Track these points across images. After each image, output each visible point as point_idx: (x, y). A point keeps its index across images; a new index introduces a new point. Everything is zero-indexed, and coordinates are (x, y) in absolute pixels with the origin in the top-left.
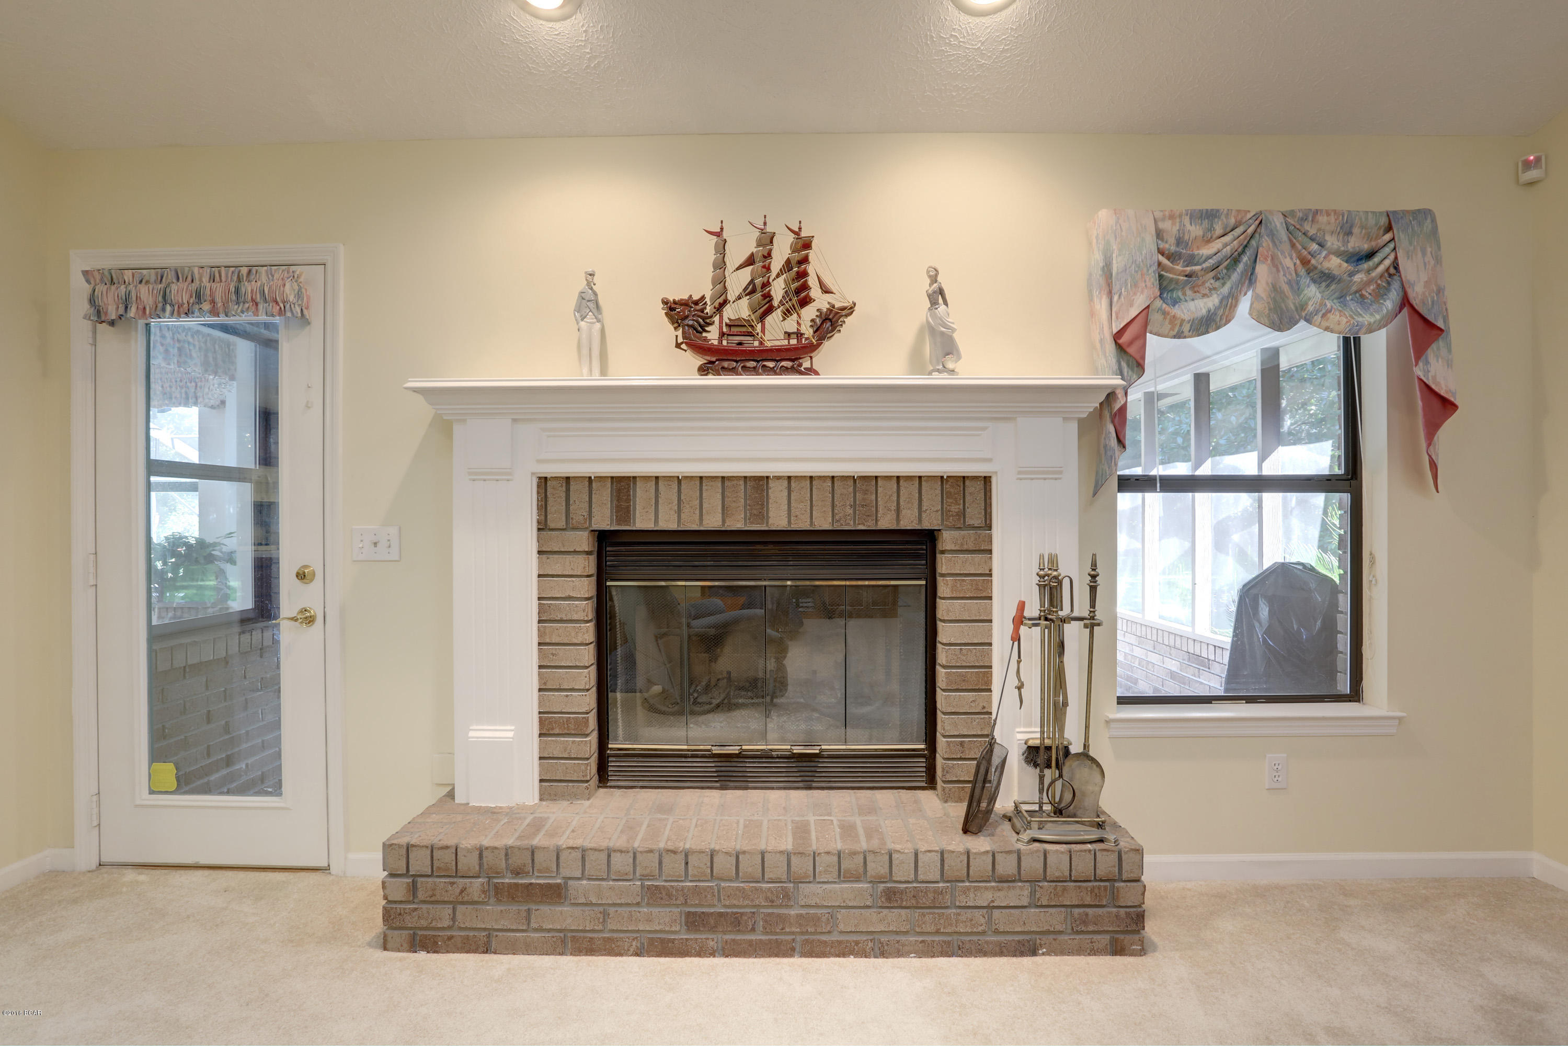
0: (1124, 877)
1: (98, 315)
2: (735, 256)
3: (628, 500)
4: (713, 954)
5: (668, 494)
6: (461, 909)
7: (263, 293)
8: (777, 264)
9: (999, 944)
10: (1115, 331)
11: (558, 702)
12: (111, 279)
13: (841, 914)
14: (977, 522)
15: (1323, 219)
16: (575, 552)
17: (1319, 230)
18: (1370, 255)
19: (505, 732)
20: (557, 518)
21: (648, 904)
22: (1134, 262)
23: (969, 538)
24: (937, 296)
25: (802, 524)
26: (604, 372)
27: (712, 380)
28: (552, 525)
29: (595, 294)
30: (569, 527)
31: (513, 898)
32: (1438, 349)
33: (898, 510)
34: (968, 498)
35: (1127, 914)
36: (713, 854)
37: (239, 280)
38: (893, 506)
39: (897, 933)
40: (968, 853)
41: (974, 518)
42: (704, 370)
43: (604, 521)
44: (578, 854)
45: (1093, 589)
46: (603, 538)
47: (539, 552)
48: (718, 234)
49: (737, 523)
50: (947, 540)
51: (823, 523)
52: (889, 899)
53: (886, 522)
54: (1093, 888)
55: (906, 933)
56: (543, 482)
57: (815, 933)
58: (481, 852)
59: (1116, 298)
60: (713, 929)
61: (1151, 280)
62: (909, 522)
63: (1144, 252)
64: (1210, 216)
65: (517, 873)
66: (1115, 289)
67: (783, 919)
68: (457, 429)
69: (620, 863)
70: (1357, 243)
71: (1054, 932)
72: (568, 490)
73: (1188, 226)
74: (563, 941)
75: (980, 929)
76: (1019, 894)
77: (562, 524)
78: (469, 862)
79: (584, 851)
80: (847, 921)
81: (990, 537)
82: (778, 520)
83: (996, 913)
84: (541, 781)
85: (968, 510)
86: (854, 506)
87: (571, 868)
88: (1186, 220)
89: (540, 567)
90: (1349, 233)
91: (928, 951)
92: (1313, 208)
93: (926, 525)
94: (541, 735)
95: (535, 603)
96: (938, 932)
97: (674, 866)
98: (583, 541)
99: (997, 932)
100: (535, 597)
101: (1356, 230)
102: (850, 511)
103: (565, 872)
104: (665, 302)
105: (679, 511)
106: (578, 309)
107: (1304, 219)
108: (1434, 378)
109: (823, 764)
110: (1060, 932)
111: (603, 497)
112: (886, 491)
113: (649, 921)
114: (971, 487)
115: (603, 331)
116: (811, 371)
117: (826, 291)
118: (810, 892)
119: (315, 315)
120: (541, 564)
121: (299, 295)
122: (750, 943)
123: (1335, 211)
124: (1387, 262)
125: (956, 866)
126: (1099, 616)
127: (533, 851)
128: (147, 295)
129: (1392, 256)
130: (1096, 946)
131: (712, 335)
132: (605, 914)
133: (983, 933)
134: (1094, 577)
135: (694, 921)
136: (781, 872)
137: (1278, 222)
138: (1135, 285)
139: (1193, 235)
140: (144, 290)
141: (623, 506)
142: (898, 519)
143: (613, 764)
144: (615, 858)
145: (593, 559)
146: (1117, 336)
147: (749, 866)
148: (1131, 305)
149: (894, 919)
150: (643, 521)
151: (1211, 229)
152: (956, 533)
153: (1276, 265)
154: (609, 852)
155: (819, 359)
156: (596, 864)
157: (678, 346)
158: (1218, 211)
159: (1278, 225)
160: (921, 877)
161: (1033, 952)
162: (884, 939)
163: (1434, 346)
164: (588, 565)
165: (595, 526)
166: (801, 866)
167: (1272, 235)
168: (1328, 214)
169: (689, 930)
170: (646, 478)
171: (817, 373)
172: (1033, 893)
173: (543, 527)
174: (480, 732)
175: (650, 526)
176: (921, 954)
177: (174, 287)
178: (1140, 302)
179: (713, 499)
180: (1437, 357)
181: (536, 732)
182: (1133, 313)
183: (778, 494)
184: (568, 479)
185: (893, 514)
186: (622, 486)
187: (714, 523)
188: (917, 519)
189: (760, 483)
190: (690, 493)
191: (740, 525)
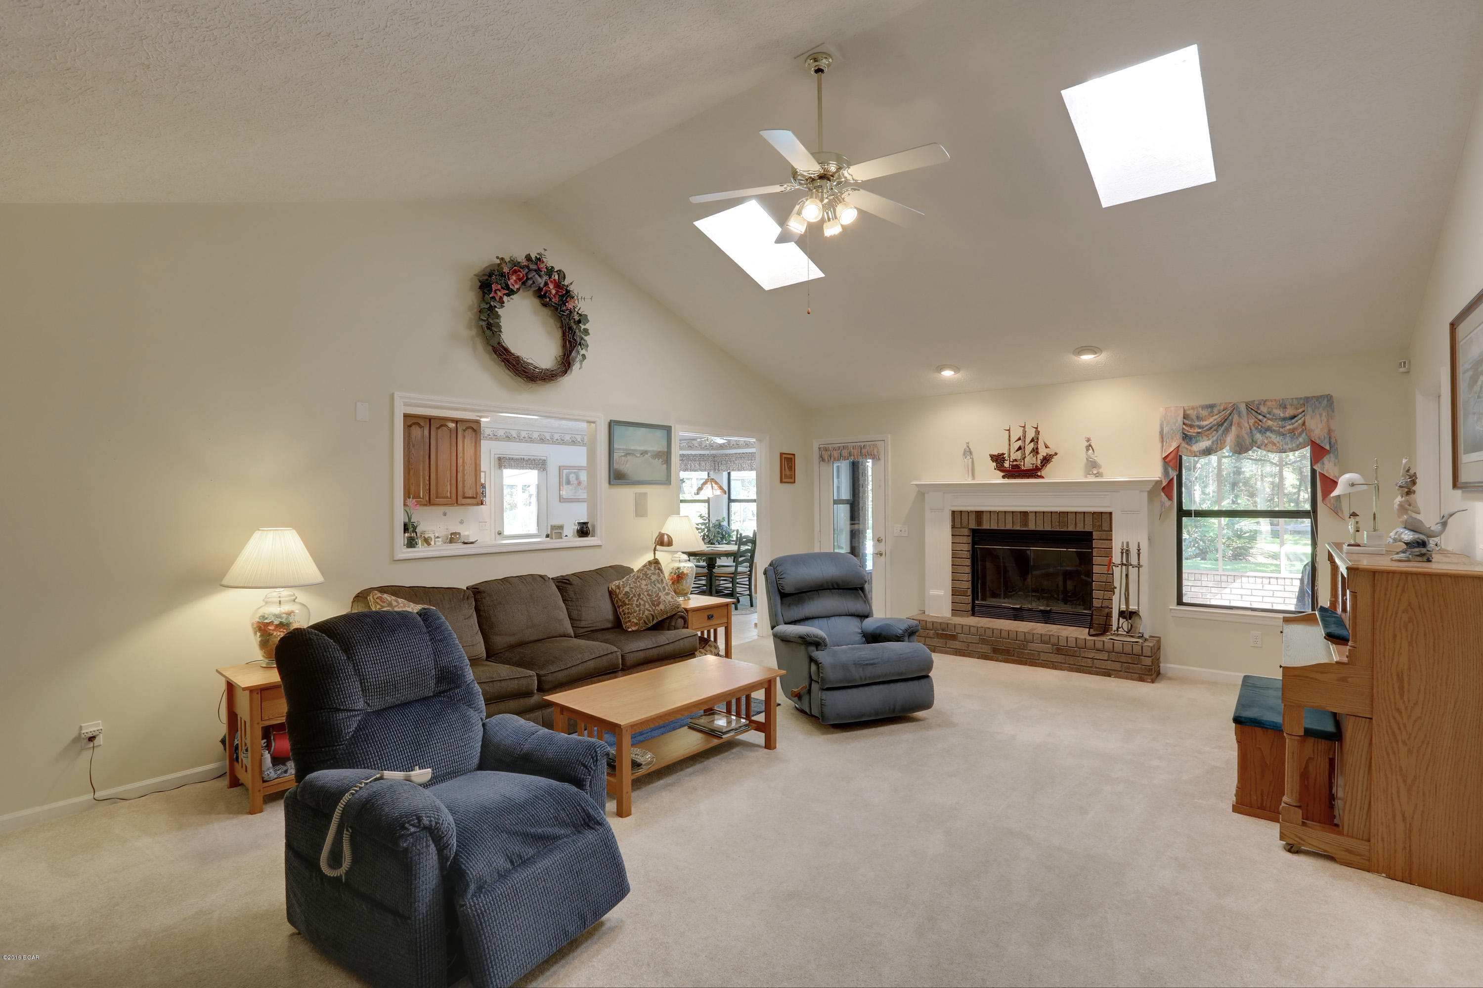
0: (1144, 655)
1: (822, 459)
2: (1014, 438)
3: (981, 519)
4: (1001, 661)
5: (994, 517)
6: (927, 639)
7: (868, 452)
8: (1028, 440)
9: (1097, 671)
10: (1163, 457)
11: (958, 584)
12: (826, 450)
13: (1042, 654)
14: (1106, 529)
15: (1269, 404)
16: (964, 535)
17: (1269, 408)
18: (1294, 417)
19: (941, 593)
20: (958, 524)
21: (981, 644)
22: (1172, 429)
23: (1104, 535)
24: (1089, 447)
25: (1040, 528)
27: (1006, 481)
28: (956, 526)
29: (970, 449)
30: (962, 527)
31: (942, 638)
32: (1330, 457)
33: (1076, 524)
34: (1103, 520)
35: (1145, 668)
36: (1001, 630)
37: (861, 449)
38: (1074, 523)
39: (1061, 663)
40: (1085, 639)
41: (1105, 527)
42: (1004, 477)
43: (973, 526)
44: (961, 626)
45: (1139, 555)
46: (974, 532)
47: (952, 535)
48: (1009, 430)
49: (1018, 527)
50: (1095, 535)
51: (1048, 528)
52: (1058, 651)
53: (1071, 528)
54: (1131, 657)
55: (1064, 663)
56: (953, 512)
57: (1033, 659)
58: (933, 623)
59: (1165, 443)
60: (1001, 654)
61: (1179, 436)
62: (1080, 528)
63: (1177, 425)
64: (1212, 406)
65: (943, 630)
66: (1165, 440)
67: (1023, 653)
68: (926, 495)
69: (973, 630)
70: (1290, 412)
71: (1117, 671)
72: (961, 515)
73: (1201, 411)
74: (956, 652)
75: (1090, 665)
76: (1104, 656)
77: (960, 526)
78: (930, 626)
79: (962, 625)
80: (1044, 657)
81: (1112, 534)
82: (1032, 527)
83: (1095, 661)
84: (952, 610)
85: (1103, 525)
86: (1059, 522)
87: (959, 630)
88: (1200, 410)
89: (952, 540)
90: (1285, 407)
91: (1071, 670)
92: (1264, 399)
93: (1086, 530)
94: (952, 595)
95: (951, 552)
96: (1074, 665)
97: (989, 633)
98: (966, 532)
99: (1096, 668)
100: (951, 550)
101: (1288, 407)
102: (1057, 524)
103: (957, 631)
104: (990, 455)
105: (998, 523)
106: (964, 454)
107: (1260, 404)
108: (1327, 471)
109: (1053, 615)
110: (1120, 671)
111: (973, 518)
112: (1071, 517)
113: (981, 649)
114: (1104, 516)
115: (973, 462)
116: (1042, 477)
117: (1047, 447)
118: (1031, 646)
119: (882, 457)
120: (952, 539)
121: (878, 452)
122: (1012, 659)
123: (1275, 400)
124: (1300, 422)
125: (1082, 644)
126: (1141, 564)
127: (948, 624)
128: (836, 454)
129: (1303, 419)
130: (1133, 677)
131: (1007, 464)
132: (968, 645)
133: (1091, 667)
134: (1139, 550)
135: (996, 651)
136: (1022, 638)
137: (1243, 408)
138: (1172, 439)
139: (1204, 415)
140: (835, 452)
141: (979, 521)
142: (1076, 528)
143: (977, 608)
144: (972, 628)
145: (970, 538)
146: (1165, 458)
147: (1012, 635)
148: (1171, 446)
149: (1060, 658)
150: (986, 526)
151: (1212, 412)
152: (1098, 533)
153: (1239, 425)
154: (970, 626)
155: (1043, 473)
156: (966, 630)
157: (995, 469)
158: (1215, 404)
159: (1243, 409)
160: (1069, 645)
161: (1109, 676)
162: (1056, 664)
163: (1327, 456)
164: (970, 540)
165: (970, 527)
166: (1029, 637)
167: (1239, 414)
168: (1272, 401)
169: (994, 653)
170: (987, 512)
171: (1043, 478)
172: (1109, 656)
173: (953, 527)
174: (933, 592)
175: (989, 528)
176: (1069, 671)
177: (843, 451)
178: (1174, 445)
179: (1009, 518)
180: (1329, 461)
181: (951, 594)
182: (1171, 449)
183: (1032, 518)
184: (961, 512)
185: (1074, 525)
186: (979, 514)
187: (1009, 527)
188: (1084, 528)
189: (1025, 514)
190: (1001, 516)
191: (1018, 528)
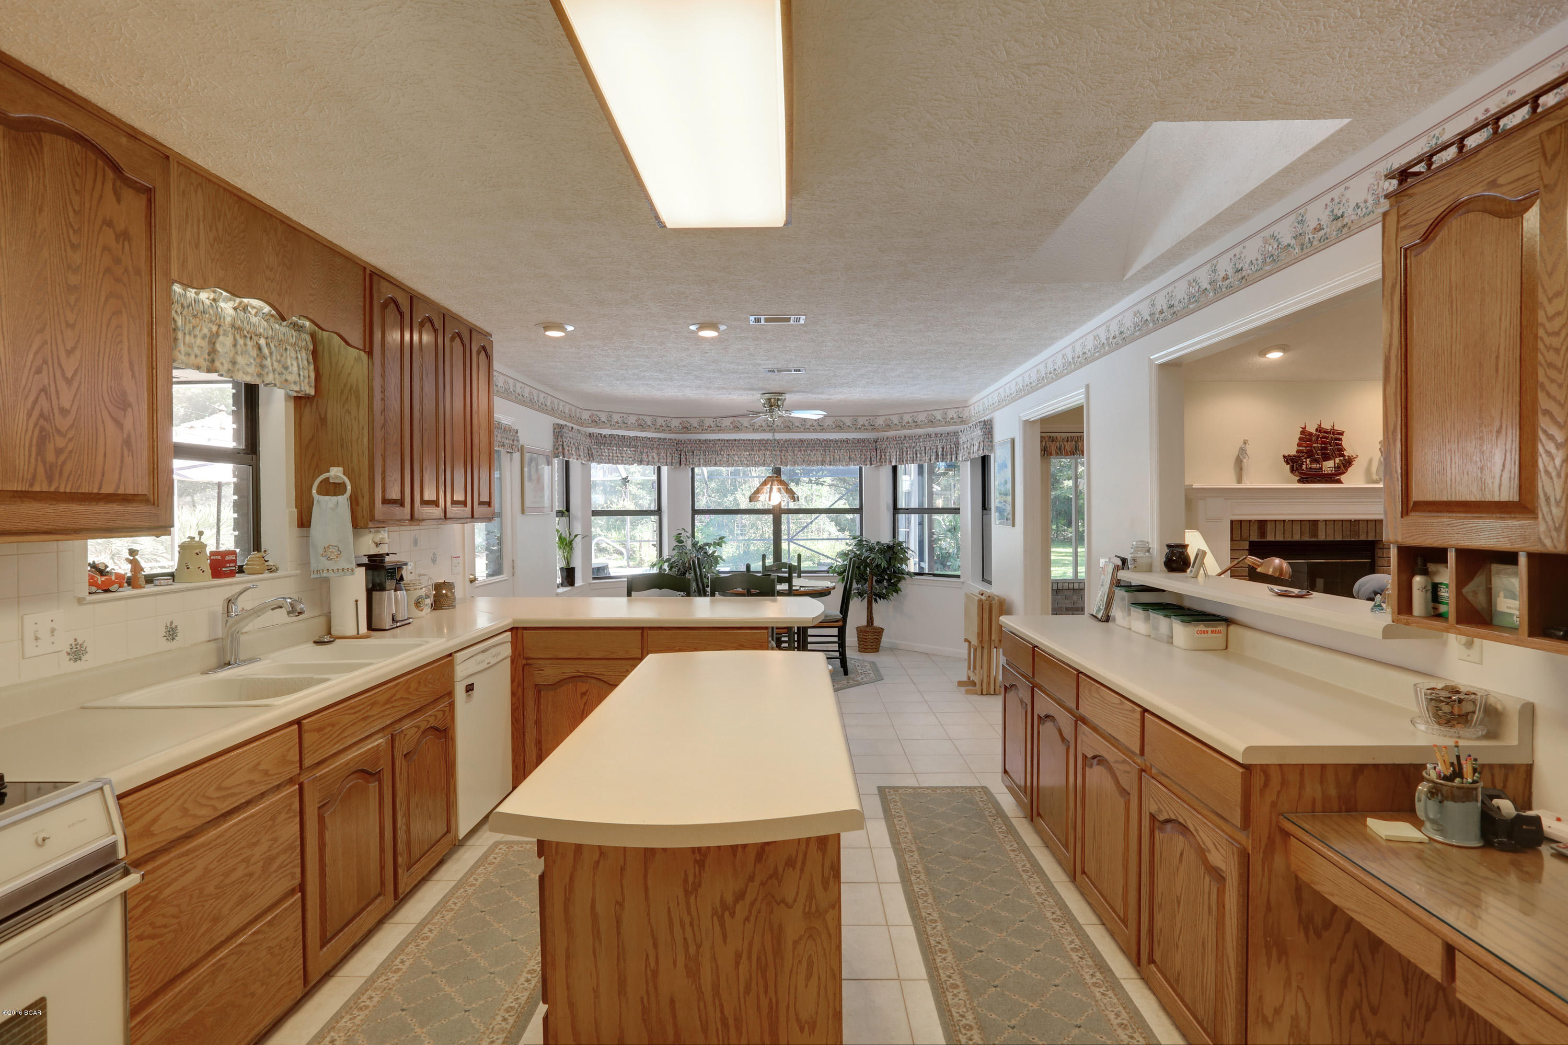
3: (1264, 529)
5: (1280, 527)
16: (1244, 549)
20: (1237, 536)
25: (1330, 538)
26: (1239, 481)
27: (1304, 485)
28: (1236, 538)
30: (1242, 540)
38: (1365, 531)
42: (1300, 481)
43: (1255, 538)
46: (1252, 545)
47: (1230, 549)
51: (1339, 538)
53: (1363, 538)
56: (1232, 522)
68: (1198, 503)
72: (1242, 525)
77: (1239, 539)
82: (1322, 537)
86: (1350, 531)
98: (1246, 545)
102: (1349, 533)
104: (1284, 457)
105: (1284, 534)
111: (1255, 529)
112: (1363, 525)
116: (1339, 482)
120: (1231, 553)
141: (1263, 533)
142: (1367, 537)
150: (1270, 538)
155: (1342, 477)
157: (1289, 472)
165: (1252, 539)
170: (1271, 521)
171: (1341, 482)
173: (1232, 540)
175: (1273, 539)
179: (1297, 528)
183: (1321, 527)
184: (1241, 521)
185: (1365, 534)
186: (1262, 524)
187: (1297, 538)
188: (1376, 537)
189: (1315, 522)
190: (1288, 526)
191: (1307, 539)
